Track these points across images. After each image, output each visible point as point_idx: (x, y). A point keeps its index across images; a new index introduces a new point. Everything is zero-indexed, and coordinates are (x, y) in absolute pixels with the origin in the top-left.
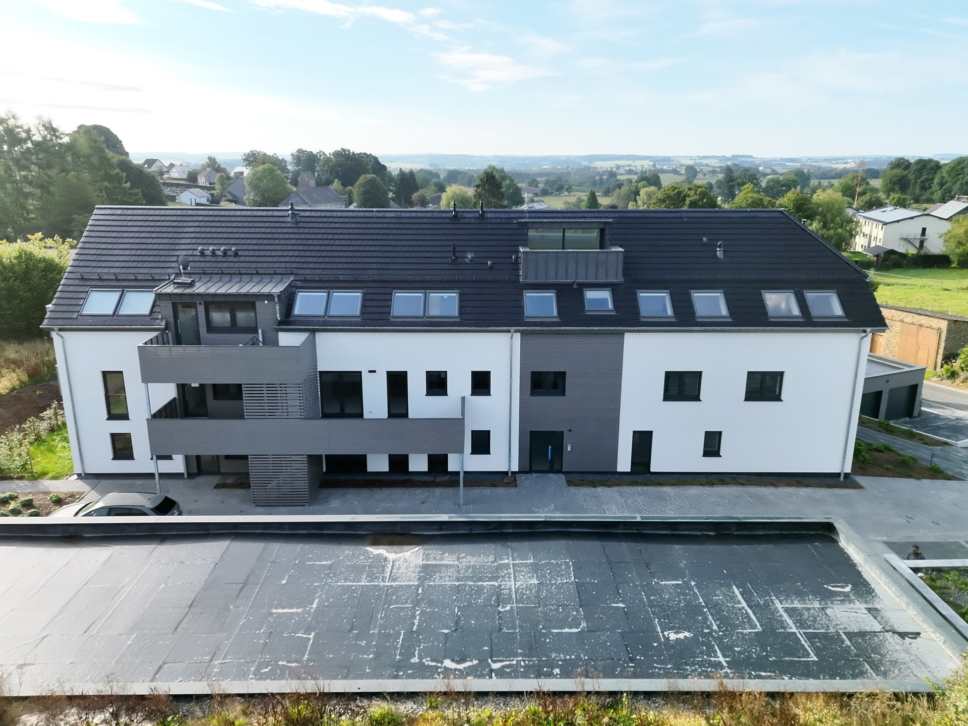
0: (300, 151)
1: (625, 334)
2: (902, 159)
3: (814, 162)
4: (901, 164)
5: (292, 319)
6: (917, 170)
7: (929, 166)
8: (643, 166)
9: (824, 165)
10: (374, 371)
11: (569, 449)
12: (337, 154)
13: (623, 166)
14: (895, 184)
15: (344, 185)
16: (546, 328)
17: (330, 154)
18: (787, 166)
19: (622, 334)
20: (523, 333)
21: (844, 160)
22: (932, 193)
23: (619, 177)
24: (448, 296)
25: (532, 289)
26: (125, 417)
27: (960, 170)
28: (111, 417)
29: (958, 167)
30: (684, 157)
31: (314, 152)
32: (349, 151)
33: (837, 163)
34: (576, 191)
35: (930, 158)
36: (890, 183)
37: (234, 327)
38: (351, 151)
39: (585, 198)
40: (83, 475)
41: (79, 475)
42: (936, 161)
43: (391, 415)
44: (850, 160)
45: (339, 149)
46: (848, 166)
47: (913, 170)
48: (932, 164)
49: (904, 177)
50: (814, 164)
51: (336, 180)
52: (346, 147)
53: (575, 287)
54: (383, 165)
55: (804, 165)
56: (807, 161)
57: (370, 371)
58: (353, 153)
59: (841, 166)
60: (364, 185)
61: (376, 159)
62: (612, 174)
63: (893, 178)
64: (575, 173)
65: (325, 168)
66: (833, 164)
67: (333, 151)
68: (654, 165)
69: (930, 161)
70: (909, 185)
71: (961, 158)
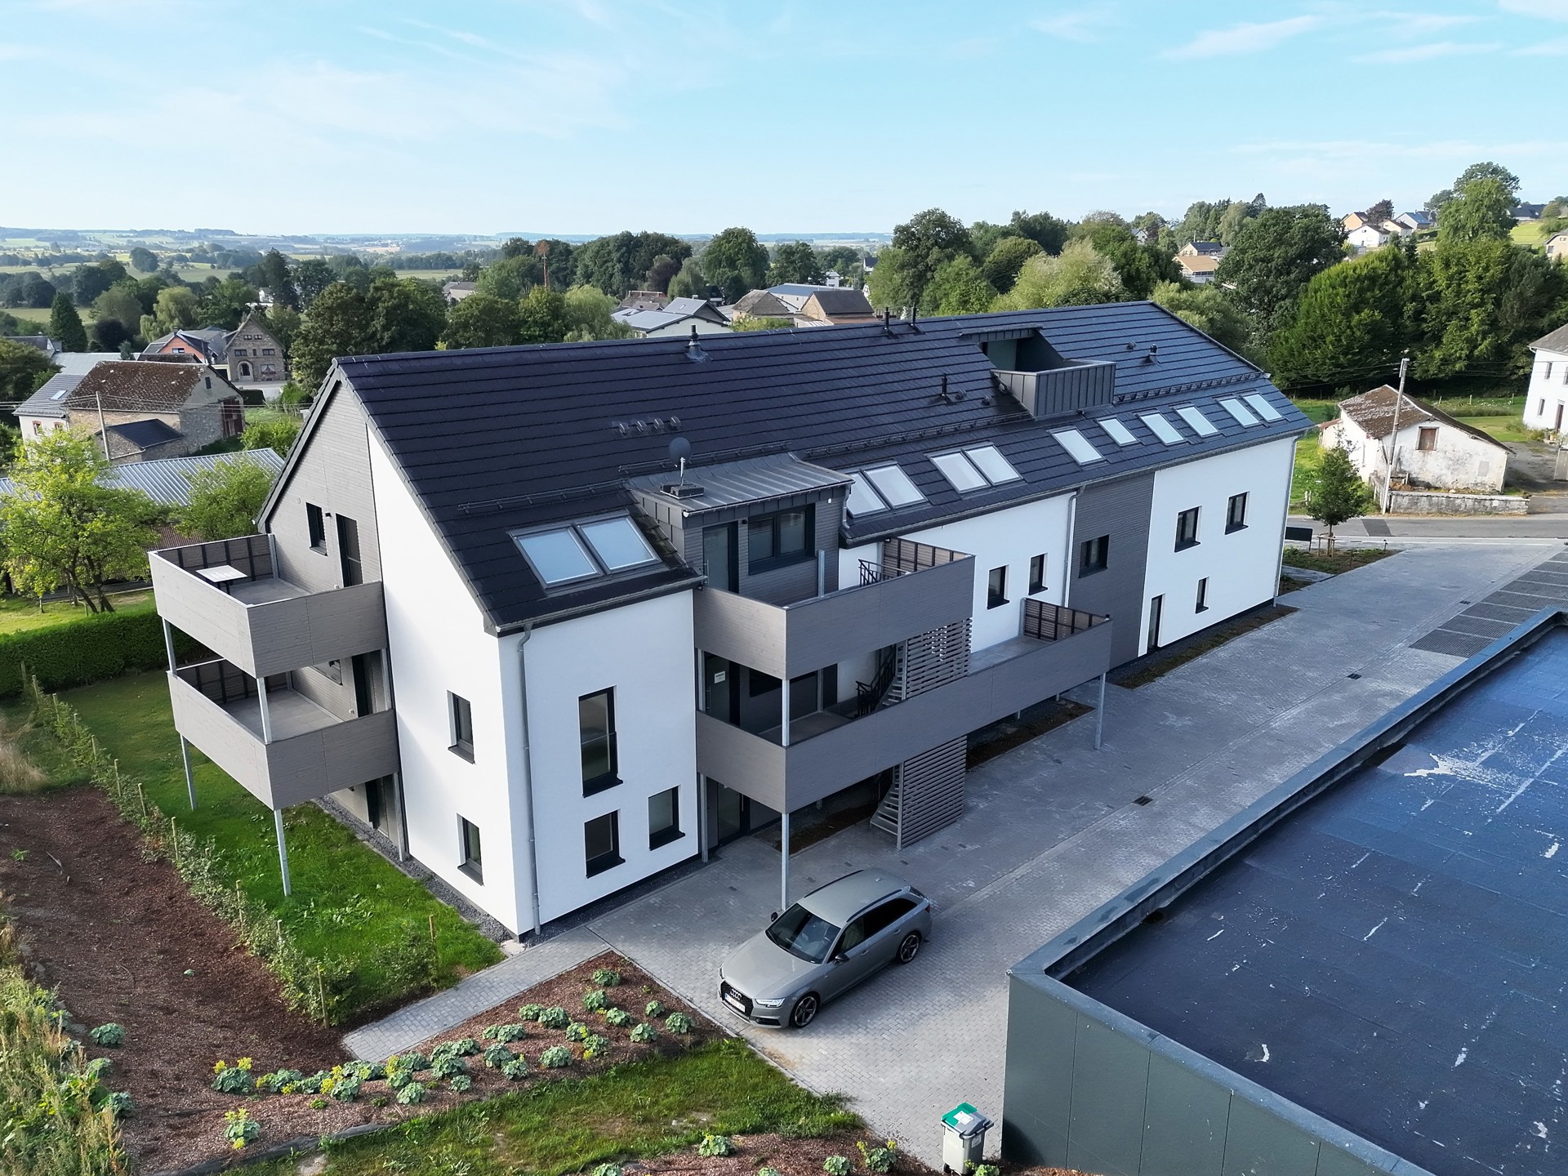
1: (1156, 472)
5: (857, 523)
7: (558, 250)
16: (1107, 478)
19: (1152, 473)
25: (1053, 428)
26: (612, 780)
28: (592, 786)
40: (536, 932)
41: (523, 938)
42: (565, 244)
46: (393, 250)
59: (382, 251)
66: (368, 246)
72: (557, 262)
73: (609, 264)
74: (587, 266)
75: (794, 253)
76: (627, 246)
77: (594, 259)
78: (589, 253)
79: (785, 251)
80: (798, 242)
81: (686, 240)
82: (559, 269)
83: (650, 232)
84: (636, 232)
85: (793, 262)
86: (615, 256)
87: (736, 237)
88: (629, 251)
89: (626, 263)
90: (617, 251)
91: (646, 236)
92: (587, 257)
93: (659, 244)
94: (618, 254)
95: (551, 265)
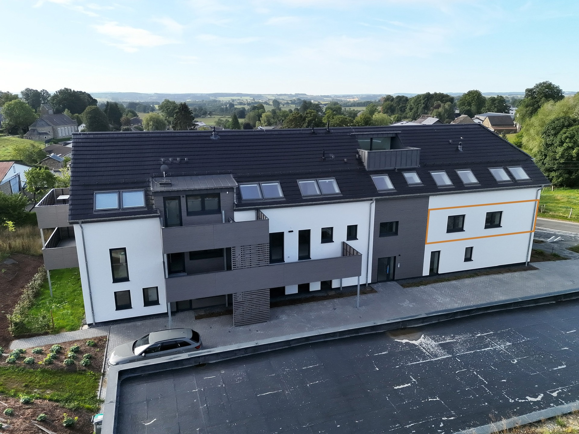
0: (28, 90)
1: (430, 197)
2: (389, 96)
3: (338, 98)
4: (389, 98)
5: (243, 202)
6: (397, 101)
7: (403, 100)
8: (247, 100)
9: (343, 99)
10: (292, 231)
11: (399, 266)
12: (61, 92)
13: (236, 100)
14: (388, 109)
15: (73, 112)
16: (390, 197)
17: (56, 92)
18: (325, 100)
19: (428, 197)
20: (377, 200)
21: (352, 96)
22: (407, 114)
23: (235, 106)
24: (328, 181)
25: (374, 174)
26: (127, 279)
27: (419, 101)
28: (116, 280)
29: (418, 100)
30: (269, 95)
31: (39, 90)
32: (70, 90)
33: (350, 98)
34: (215, 115)
35: (403, 95)
36: (386, 109)
37: (203, 211)
38: (72, 90)
39: (230, 120)
40: (94, 324)
41: (90, 325)
42: (406, 97)
43: (300, 258)
44: (355, 97)
45: (63, 88)
46: (355, 100)
47: (395, 101)
48: (404, 99)
49: (392, 106)
50: (338, 99)
51: (66, 110)
52: (69, 88)
53: (396, 171)
54: (95, 99)
55: (333, 99)
56: (334, 97)
57: (289, 232)
58: (74, 91)
59: (352, 100)
60: (90, 113)
61: (89, 95)
62: (232, 105)
63: (387, 106)
64: (208, 104)
65: (55, 102)
66: (347, 98)
67: (59, 90)
68: (254, 99)
69: (403, 97)
70: (395, 110)
71: (419, 95)
72: (402, 104)
73: (420, 105)
74: (411, 105)
75: (496, 100)
76: (428, 98)
77: (414, 103)
78: (413, 101)
79: (491, 99)
80: (498, 96)
81: (452, 96)
82: (403, 107)
83: (438, 92)
84: (432, 92)
85: (495, 104)
86: (422, 101)
87: (473, 94)
88: (428, 100)
89: (426, 105)
90: (423, 100)
91: (436, 94)
92: (412, 103)
93: (441, 97)
94: (424, 101)
95: (400, 105)
